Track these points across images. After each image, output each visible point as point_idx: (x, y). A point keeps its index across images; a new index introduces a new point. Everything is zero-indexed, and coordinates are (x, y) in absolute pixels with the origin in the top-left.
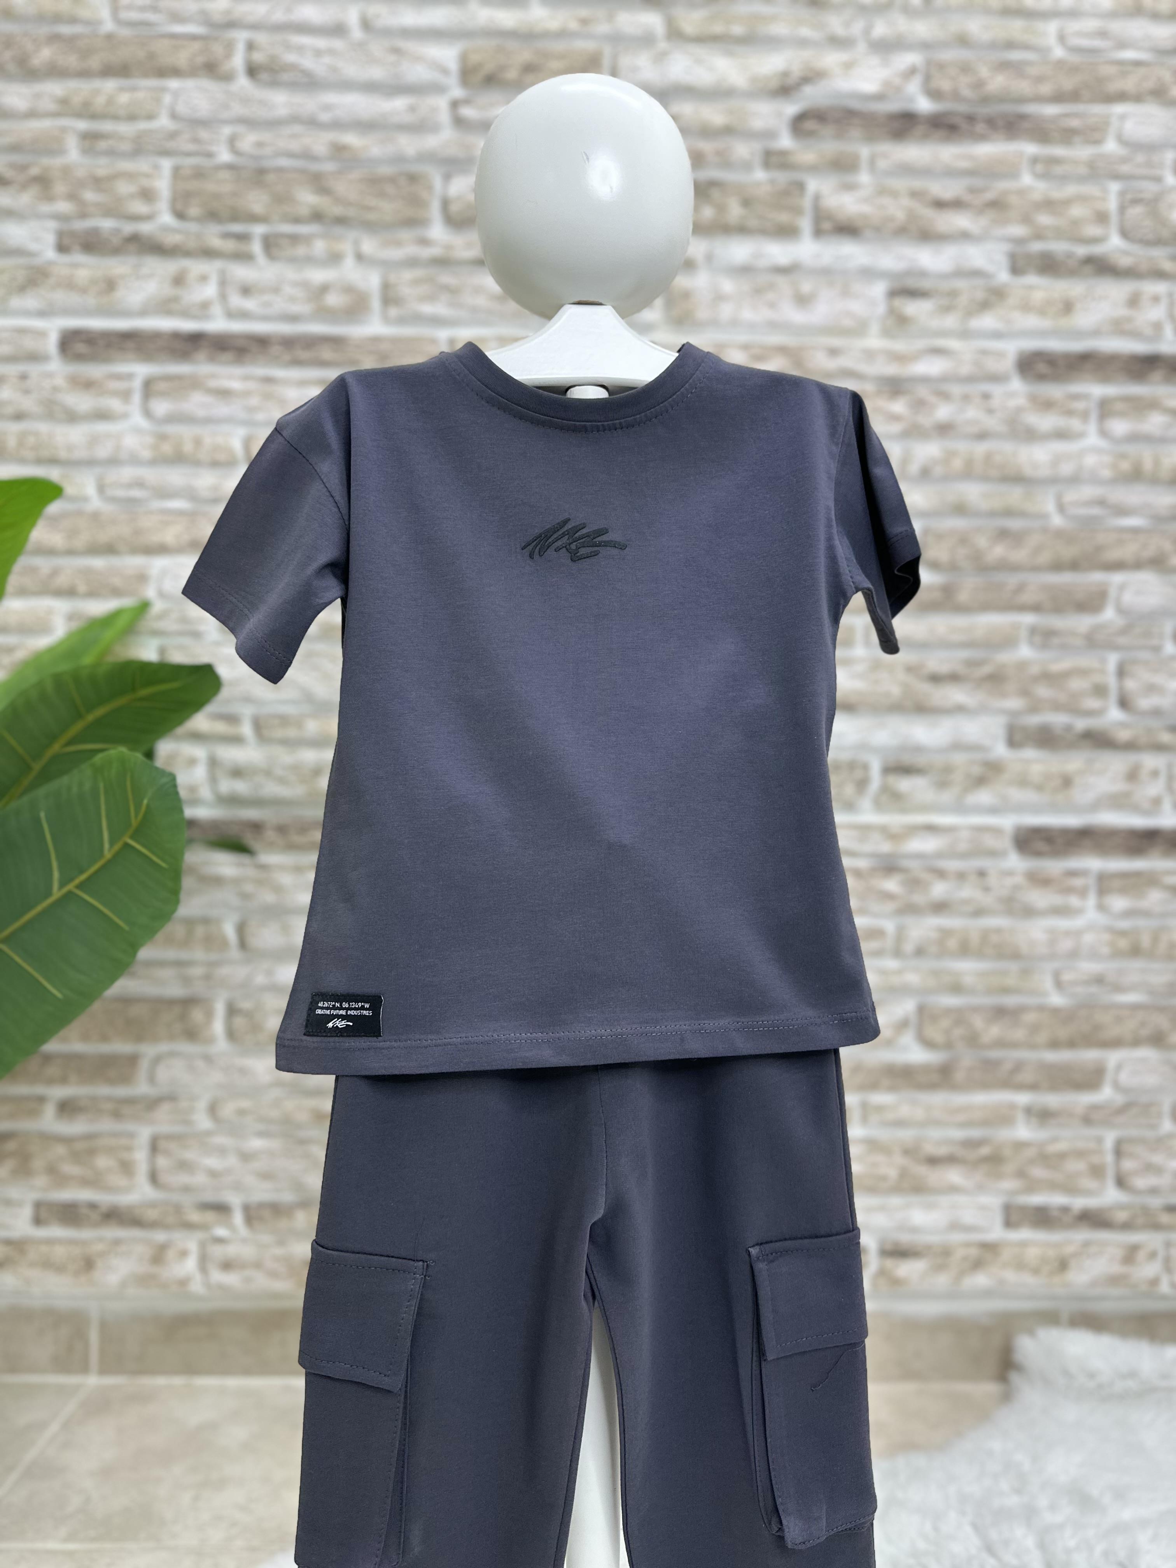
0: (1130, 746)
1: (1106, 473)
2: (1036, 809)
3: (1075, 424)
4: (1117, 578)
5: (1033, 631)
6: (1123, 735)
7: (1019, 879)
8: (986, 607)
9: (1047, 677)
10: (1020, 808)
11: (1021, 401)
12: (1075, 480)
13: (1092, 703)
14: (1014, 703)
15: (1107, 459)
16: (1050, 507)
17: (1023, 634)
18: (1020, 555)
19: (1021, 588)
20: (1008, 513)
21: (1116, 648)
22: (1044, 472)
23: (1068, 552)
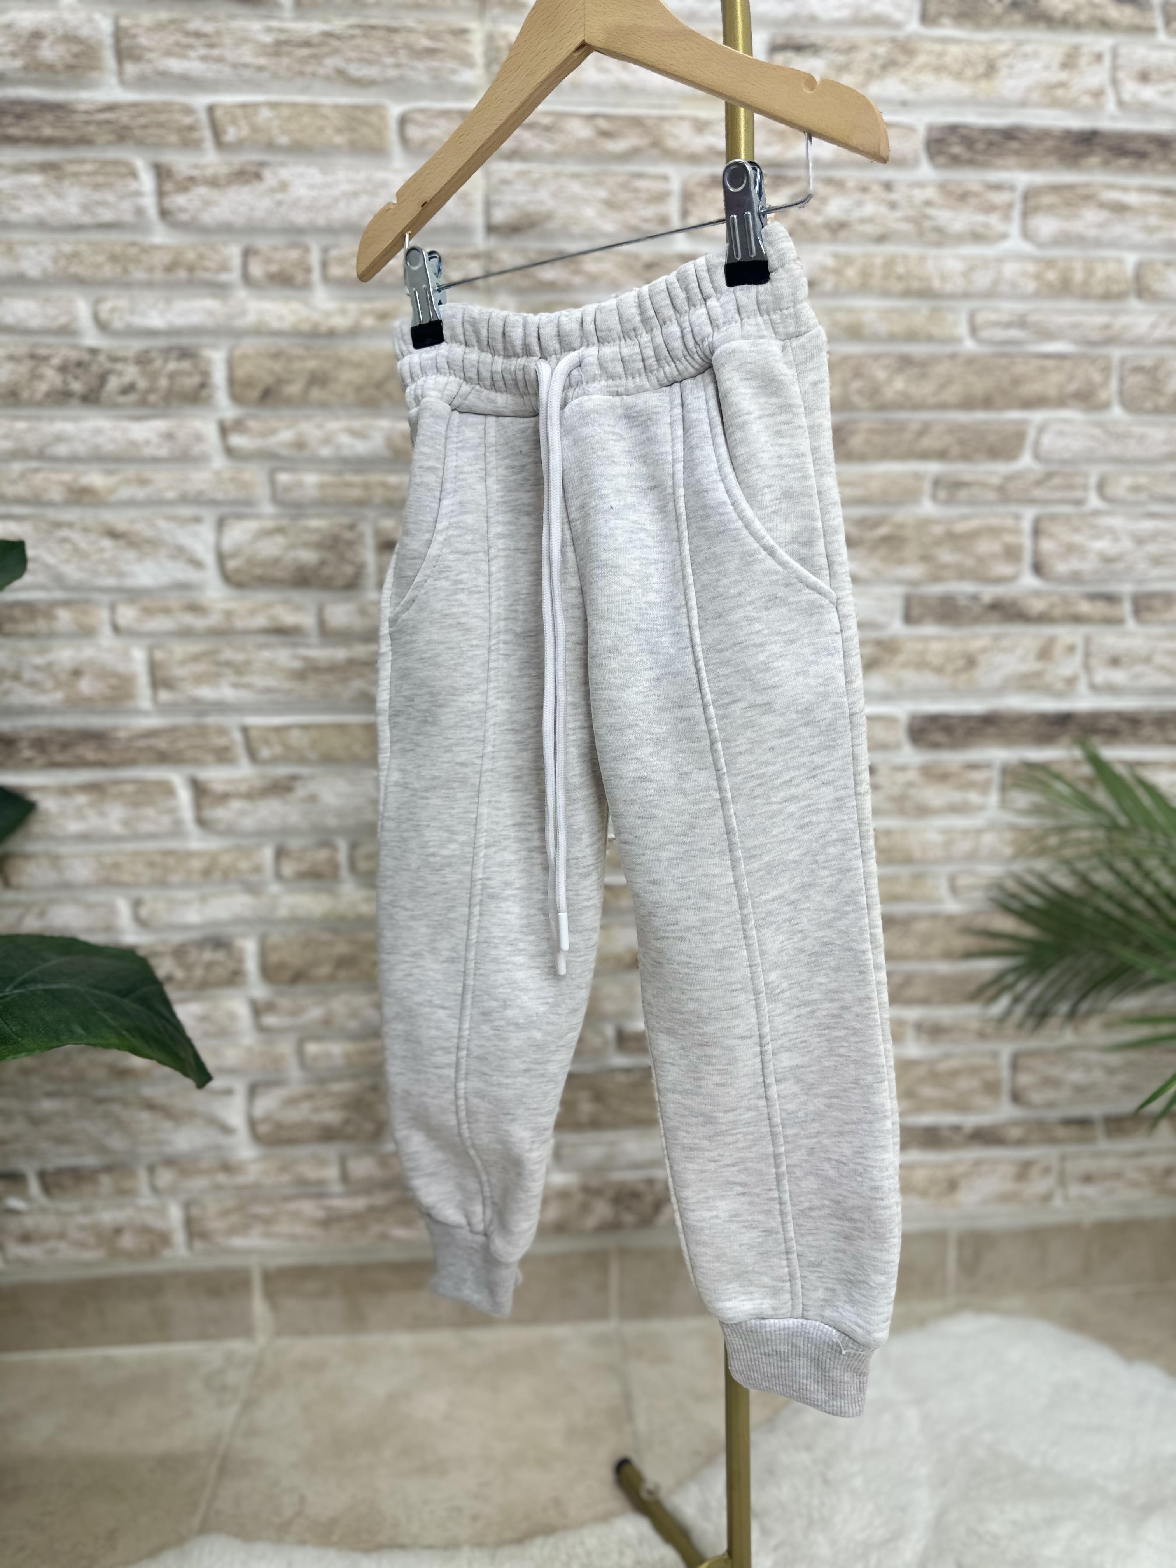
0: (1043, 618)
1: (1031, 286)
2: (935, 694)
3: (994, 220)
4: (1037, 416)
5: (937, 483)
6: (1037, 606)
7: (912, 775)
8: (884, 455)
9: (954, 539)
10: (917, 693)
11: (930, 193)
12: (990, 294)
13: (1003, 569)
14: (913, 571)
15: (1031, 268)
16: (963, 329)
17: (927, 487)
18: (925, 390)
19: (925, 430)
20: (912, 336)
21: (1032, 501)
22: (956, 284)
23: (980, 386)
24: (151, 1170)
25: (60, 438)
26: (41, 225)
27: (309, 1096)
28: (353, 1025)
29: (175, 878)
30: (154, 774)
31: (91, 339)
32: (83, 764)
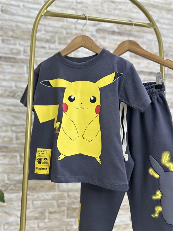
24: (4, 225)
25: (7, 102)
26: (9, 73)
27: (33, 211)
28: (42, 198)
29: (15, 171)
30: (14, 154)
31: (14, 88)
32: (3, 152)
